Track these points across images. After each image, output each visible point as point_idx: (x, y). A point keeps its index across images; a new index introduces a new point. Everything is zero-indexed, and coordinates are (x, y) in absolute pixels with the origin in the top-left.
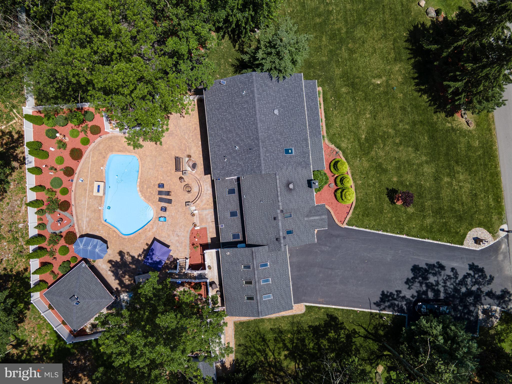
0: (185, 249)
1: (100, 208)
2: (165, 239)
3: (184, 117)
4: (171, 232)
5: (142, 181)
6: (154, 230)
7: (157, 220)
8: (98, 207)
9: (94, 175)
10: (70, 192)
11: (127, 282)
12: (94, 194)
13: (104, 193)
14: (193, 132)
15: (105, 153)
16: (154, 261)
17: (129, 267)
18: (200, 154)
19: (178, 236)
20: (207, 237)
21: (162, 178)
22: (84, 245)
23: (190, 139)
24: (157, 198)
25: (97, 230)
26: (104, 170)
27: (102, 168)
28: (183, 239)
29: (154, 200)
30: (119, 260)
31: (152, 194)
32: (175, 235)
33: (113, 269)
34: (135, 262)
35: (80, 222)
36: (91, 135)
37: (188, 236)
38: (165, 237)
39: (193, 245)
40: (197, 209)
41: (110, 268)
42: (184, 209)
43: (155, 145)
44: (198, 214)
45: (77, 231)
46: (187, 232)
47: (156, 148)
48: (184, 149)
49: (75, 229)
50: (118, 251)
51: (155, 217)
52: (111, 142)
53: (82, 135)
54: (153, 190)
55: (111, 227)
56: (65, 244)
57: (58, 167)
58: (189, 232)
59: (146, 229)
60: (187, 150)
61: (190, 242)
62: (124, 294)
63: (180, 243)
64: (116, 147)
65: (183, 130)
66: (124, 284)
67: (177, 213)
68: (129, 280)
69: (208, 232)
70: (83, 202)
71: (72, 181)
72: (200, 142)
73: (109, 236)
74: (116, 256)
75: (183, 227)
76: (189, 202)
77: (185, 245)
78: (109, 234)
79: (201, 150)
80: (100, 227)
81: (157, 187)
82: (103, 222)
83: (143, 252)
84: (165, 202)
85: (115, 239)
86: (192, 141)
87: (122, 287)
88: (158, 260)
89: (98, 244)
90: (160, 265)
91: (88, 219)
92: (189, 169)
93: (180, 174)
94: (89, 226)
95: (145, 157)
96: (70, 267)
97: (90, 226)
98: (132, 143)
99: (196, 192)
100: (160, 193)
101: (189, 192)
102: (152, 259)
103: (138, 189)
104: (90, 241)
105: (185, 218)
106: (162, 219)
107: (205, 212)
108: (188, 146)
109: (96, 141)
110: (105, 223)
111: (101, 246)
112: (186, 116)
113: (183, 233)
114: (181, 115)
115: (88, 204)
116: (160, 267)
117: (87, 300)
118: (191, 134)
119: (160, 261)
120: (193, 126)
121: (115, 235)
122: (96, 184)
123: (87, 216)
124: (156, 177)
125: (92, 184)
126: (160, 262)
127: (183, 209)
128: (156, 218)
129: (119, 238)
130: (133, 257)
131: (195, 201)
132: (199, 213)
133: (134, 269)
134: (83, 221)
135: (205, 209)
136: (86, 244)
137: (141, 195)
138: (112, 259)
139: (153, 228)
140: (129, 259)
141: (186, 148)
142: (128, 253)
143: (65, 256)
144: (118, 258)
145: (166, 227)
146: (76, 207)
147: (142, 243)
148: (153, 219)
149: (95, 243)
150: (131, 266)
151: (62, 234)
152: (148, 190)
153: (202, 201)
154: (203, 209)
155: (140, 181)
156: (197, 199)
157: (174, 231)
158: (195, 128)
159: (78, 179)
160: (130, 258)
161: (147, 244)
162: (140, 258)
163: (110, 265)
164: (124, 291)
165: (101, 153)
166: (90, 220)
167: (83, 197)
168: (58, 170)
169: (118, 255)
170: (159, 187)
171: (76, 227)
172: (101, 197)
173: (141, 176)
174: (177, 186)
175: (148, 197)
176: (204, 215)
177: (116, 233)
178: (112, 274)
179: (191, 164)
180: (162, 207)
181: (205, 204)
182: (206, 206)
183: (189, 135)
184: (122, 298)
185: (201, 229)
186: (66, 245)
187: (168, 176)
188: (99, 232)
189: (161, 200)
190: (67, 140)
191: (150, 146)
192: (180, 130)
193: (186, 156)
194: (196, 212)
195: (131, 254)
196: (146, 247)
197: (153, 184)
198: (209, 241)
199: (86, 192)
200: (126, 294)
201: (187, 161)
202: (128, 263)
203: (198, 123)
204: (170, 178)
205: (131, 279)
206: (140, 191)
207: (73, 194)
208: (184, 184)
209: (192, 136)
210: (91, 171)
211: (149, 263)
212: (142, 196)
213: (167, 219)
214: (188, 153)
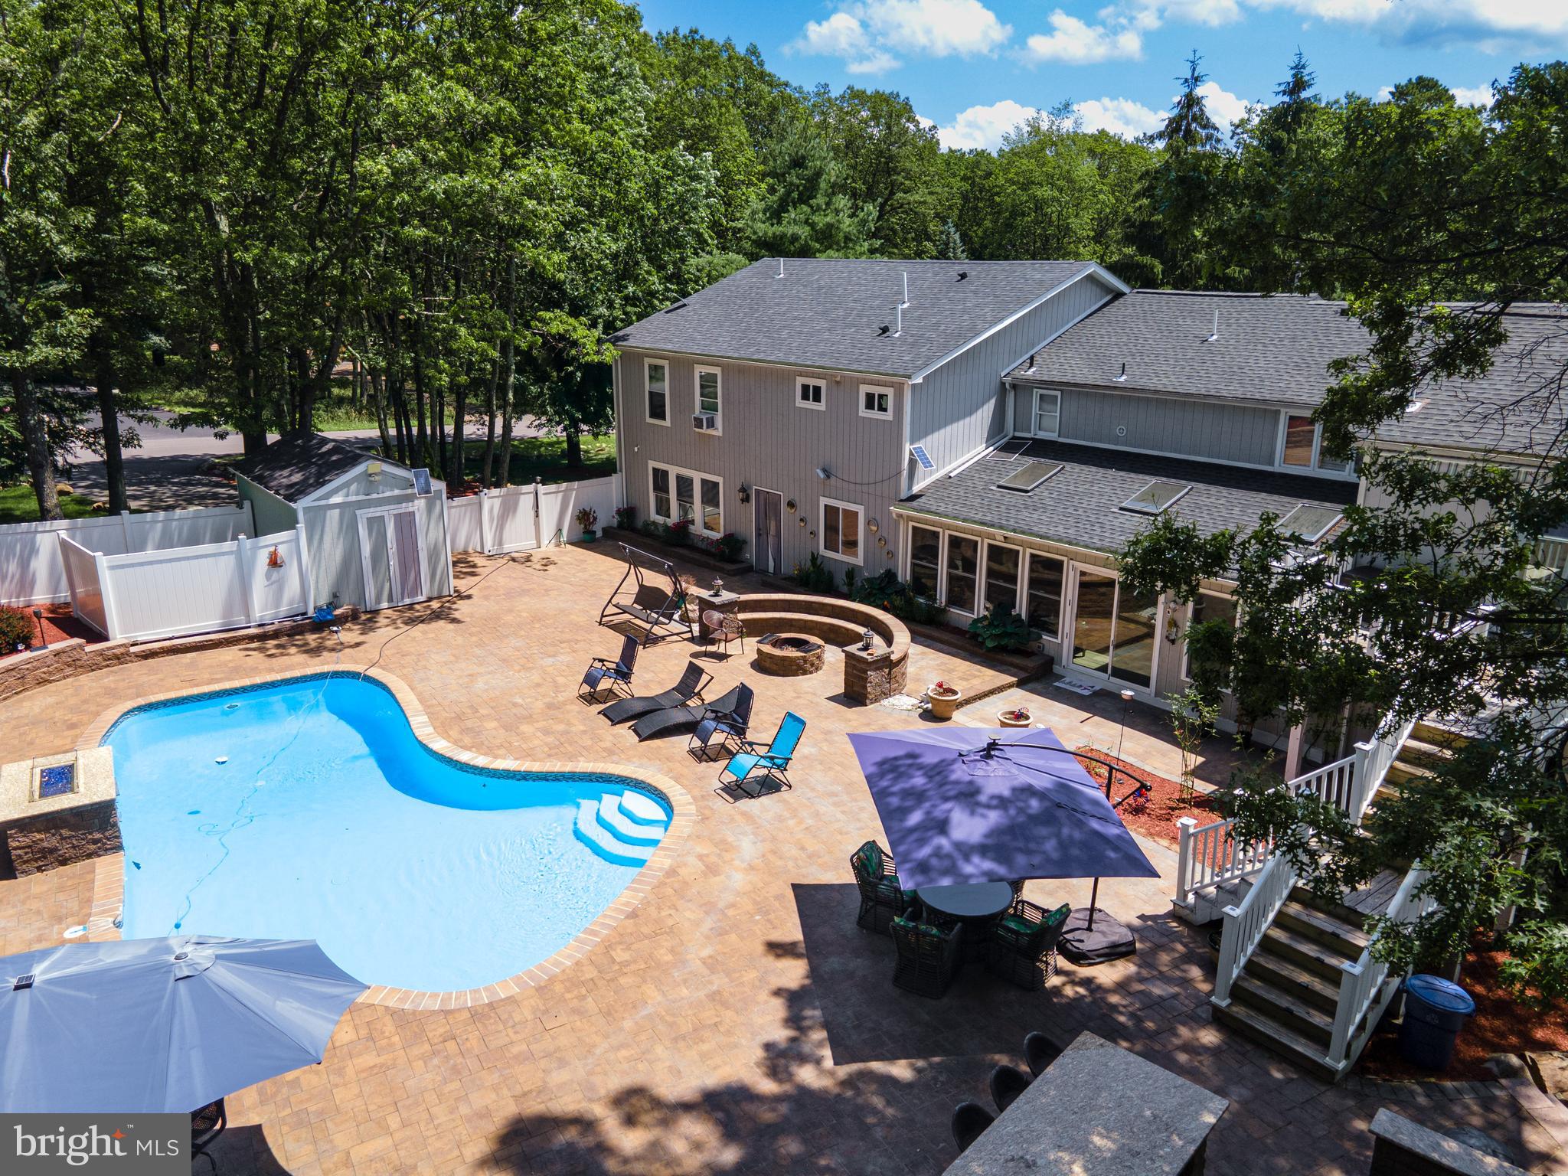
102: (965, 795)
160: (691, 1123)
161: (779, 949)
162: (808, 1079)
195: (669, 1088)
196: (790, 972)
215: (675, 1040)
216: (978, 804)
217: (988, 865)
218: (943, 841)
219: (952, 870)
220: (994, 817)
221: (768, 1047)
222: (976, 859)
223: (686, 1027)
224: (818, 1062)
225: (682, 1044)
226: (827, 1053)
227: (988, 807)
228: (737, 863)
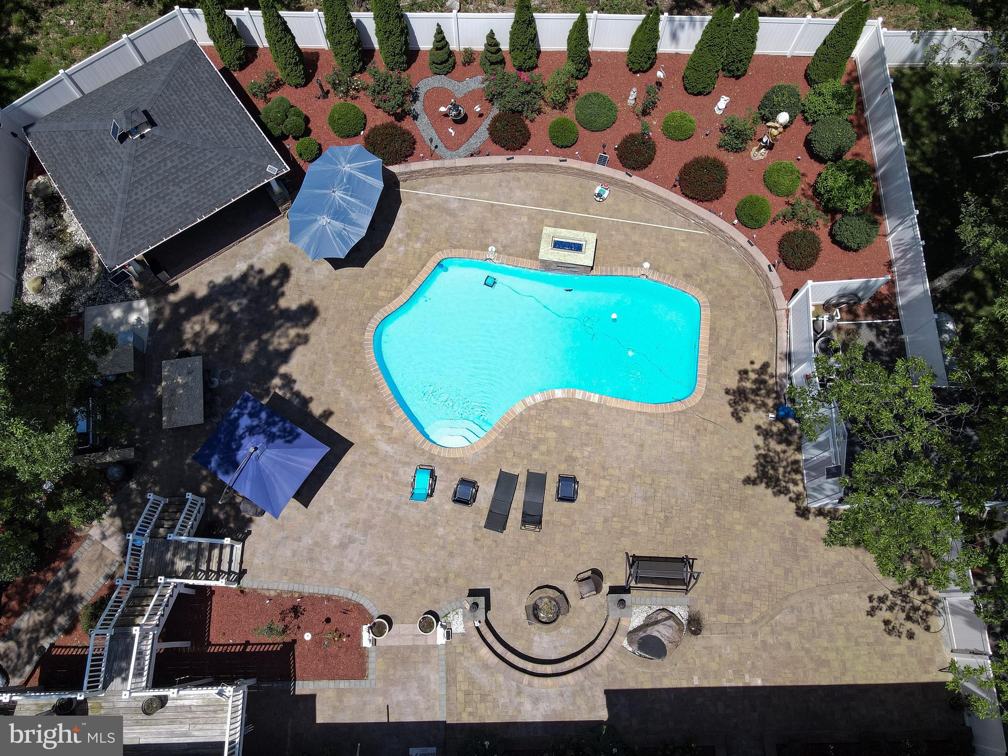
0: (285, 572)
1: (492, 249)
2: (338, 488)
3: (871, 613)
4: (363, 516)
5: (592, 411)
6: (384, 447)
7: (423, 461)
8: (495, 241)
9: (622, 237)
10: (559, 151)
11: (191, 328)
12: (548, 231)
13: (547, 266)
14: (807, 651)
15: (707, 282)
16: (242, 437)
17: (248, 340)
18: (705, 675)
19: (343, 546)
20: (320, 677)
21: (600, 493)
22: (351, 177)
23: (773, 632)
24: (514, 465)
25: (408, 235)
26: (638, 272)
27: (647, 265)
28: (329, 567)
29: (509, 455)
30: (283, 303)
31: (535, 448)
32: (349, 531)
33: (254, 281)
34: (264, 363)
35: (448, 180)
36: (779, 236)
37: (336, 592)
38: (348, 489)
39: (296, 611)
40: (455, 640)
41: (261, 271)
42: (460, 582)
43: (742, 476)
44: (430, 642)
45: (414, 166)
46: (356, 589)
47: (729, 478)
48: (729, 601)
49: (423, 159)
50: (317, 303)
51: (435, 451)
52: (748, 304)
53: (776, 205)
54: (549, 453)
55: (415, 284)
56: (370, 125)
57: (654, 122)
58: (355, 597)
59: (390, 413)
60: (725, 618)
61: (312, 597)
62: (146, 311)
63: (311, 550)
64: (730, 323)
65: (812, 605)
66: (187, 317)
67: (443, 548)
68: (197, 335)
69: (343, 684)
70: (518, 193)
71: (602, 161)
72: (759, 682)
73: (382, 274)
74: (302, 293)
75: (378, 571)
76: (488, 607)
77: (298, 573)
78: (389, 273)
79: (725, 684)
80: (418, 245)
81: (564, 469)
82: (438, 256)
83: (298, 394)
84: (495, 501)
85: (368, 294)
86: (764, 642)
87: (176, 306)
88: (241, 455)
89: (349, 228)
90: (219, 465)
91: (454, 205)
92: (636, 620)
93: (617, 574)
94: (429, 207)
95: (692, 432)
96: (286, 137)
97: (426, 212)
98: (748, 385)
99: (530, 642)
100: (536, 481)
101: (534, 612)
102: (251, 430)
103: (559, 394)
104: (364, 201)
105: (416, 582)
106: (423, 481)
107: (435, 678)
108: (740, 624)
109: (754, 251)
110: (431, 264)
111: (340, 235)
112: (877, 622)
113: (352, 567)
114: (882, 600)
115: (510, 208)
116: (213, 464)
117: (127, 168)
118: (794, 640)
119: (235, 465)
120: (832, 656)
121: (381, 294)
122: (588, 239)
123: (464, 205)
124: (604, 468)
125: (585, 226)
126: (231, 464)
127: (457, 576)
128: (432, 457)
129: (367, 307)
130: (285, 356)
131: (490, 638)
132: (436, 647)
133: (239, 355)
134: (448, 191)
135: (450, 682)
136: (352, 185)
137: (530, 401)
138: (293, 280)
139: (391, 441)
140: (280, 342)
141: (732, 613)
142: (304, 340)
143: (327, 126)
144: (290, 301)
145: (389, 496)
146: (502, 168)
147: (336, 392)
148: (427, 446)
149: (353, 216)
150: (253, 345)
151: (409, 119)
152: (552, 435)
153: (486, 667)
154: (450, 670)
155: (591, 404)
156: (500, 649)
157: (368, 526)
158: (825, 663)
159: (607, 182)
160: (285, 346)
161: (328, 414)
162: (277, 381)
163: (269, 272)
164: (159, 311)
165: (704, 266)
166: (452, 213)
167: (536, 194)
168: (646, 119)
169: (304, 300)
170: (562, 479)
171: (429, 164)
172: (534, 255)
173: (610, 409)
174: (560, 557)
175: (524, 429)
176: (424, 671)
177: (391, 299)
178: (236, 275)
179: (662, 632)
180: (473, 484)
181: (472, 681)
182: (464, 687)
183: (790, 629)
184: (135, 304)
185: (362, 653)
186: (368, 128)
187: (606, 520)
188: (400, 242)
189: (506, 482)
190: (758, 154)
191: (735, 452)
192: (810, 591)
193: (696, 608)
194: (439, 635)
195: (300, 350)
196: (316, 409)
197: (577, 454)
198: (302, 688)
199: (555, 207)
200: (145, 320)
201: (676, 610)
202: (265, 337)
203: (847, 680)
204: (599, 527)
205: (201, 341)
206: (547, 402)
207: (554, 161)
208: (571, 589)
209: (788, 646)
210: (634, 227)
211: (237, 419)
212: (529, 408)
213: (423, 504)
214: (708, 619)
215: (315, 363)
216: (247, 431)
217: (232, 416)
218: (247, 412)
219: (239, 407)
220: (240, 431)
221: (295, 381)
222: (236, 415)
223: (317, 368)
224: (280, 388)
225: (312, 363)
226: (280, 393)
227: (244, 433)
228: (380, 437)
